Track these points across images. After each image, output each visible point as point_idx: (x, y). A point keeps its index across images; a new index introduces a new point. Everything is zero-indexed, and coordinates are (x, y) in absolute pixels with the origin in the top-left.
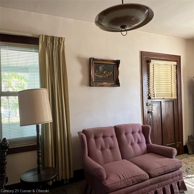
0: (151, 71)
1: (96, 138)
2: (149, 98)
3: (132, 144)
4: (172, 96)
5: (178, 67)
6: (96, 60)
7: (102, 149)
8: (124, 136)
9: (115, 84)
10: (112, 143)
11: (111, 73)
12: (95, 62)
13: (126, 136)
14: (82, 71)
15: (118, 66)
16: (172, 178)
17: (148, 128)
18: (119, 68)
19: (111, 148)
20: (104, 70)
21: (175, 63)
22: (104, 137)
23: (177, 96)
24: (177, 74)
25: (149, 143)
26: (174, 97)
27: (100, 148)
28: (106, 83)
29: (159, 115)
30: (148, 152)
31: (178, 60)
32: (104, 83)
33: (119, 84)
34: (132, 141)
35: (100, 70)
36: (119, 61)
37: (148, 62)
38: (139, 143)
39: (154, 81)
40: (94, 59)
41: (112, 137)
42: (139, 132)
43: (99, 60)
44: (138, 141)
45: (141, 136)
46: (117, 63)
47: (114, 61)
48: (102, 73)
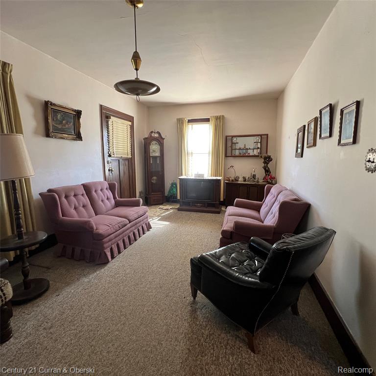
0: (110, 128)
1: (66, 197)
2: (110, 156)
3: (102, 201)
4: (128, 155)
5: (132, 127)
6: (54, 105)
7: (75, 208)
8: (94, 193)
9: (77, 137)
10: (85, 200)
11: (71, 124)
12: (53, 107)
13: (96, 193)
14: (35, 116)
15: (79, 117)
16: (143, 220)
17: (114, 185)
18: (81, 120)
19: (84, 206)
20: (63, 120)
21: (130, 123)
22: (75, 196)
23: (132, 155)
25: (116, 198)
26: (130, 156)
27: (73, 207)
28: (66, 135)
29: (118, 173)
30: (116, 207)
31: (132, 120)
32: (64, 135)
33: (81, 138)
34: (102, 198)
35: (59, 118)
36: (81, 111)
37: (108, 117)
38: (108, 199)
39: (113, 138)
40: (52, 104)
41: (83, 195)
42: (107, 189)
43: (57, 106)
44: (107, 197)
45: (109, 192)
46: (79, 113)
47: (75, 111)
48: (61, 123)
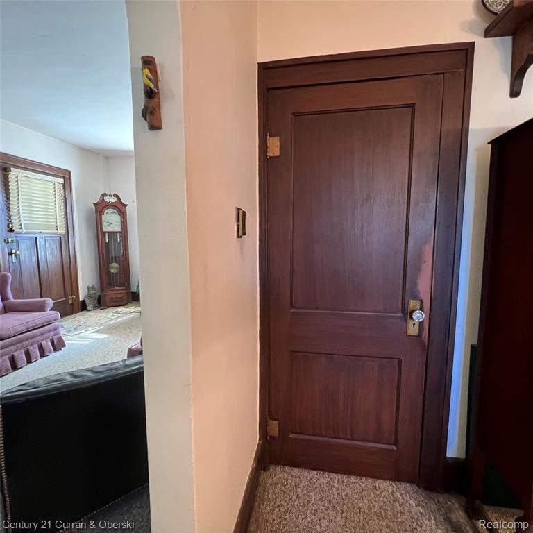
0: (13, 186)
2: (11, 230)
4: (57, 230)
21: (61, 181)
23: (67, 230)
24: (65, 197)
25: (9, 299)
26: (62, 231)
29: (32, 258)
30: (5, 313)
31: (66, 176)
37: (6, 170)
